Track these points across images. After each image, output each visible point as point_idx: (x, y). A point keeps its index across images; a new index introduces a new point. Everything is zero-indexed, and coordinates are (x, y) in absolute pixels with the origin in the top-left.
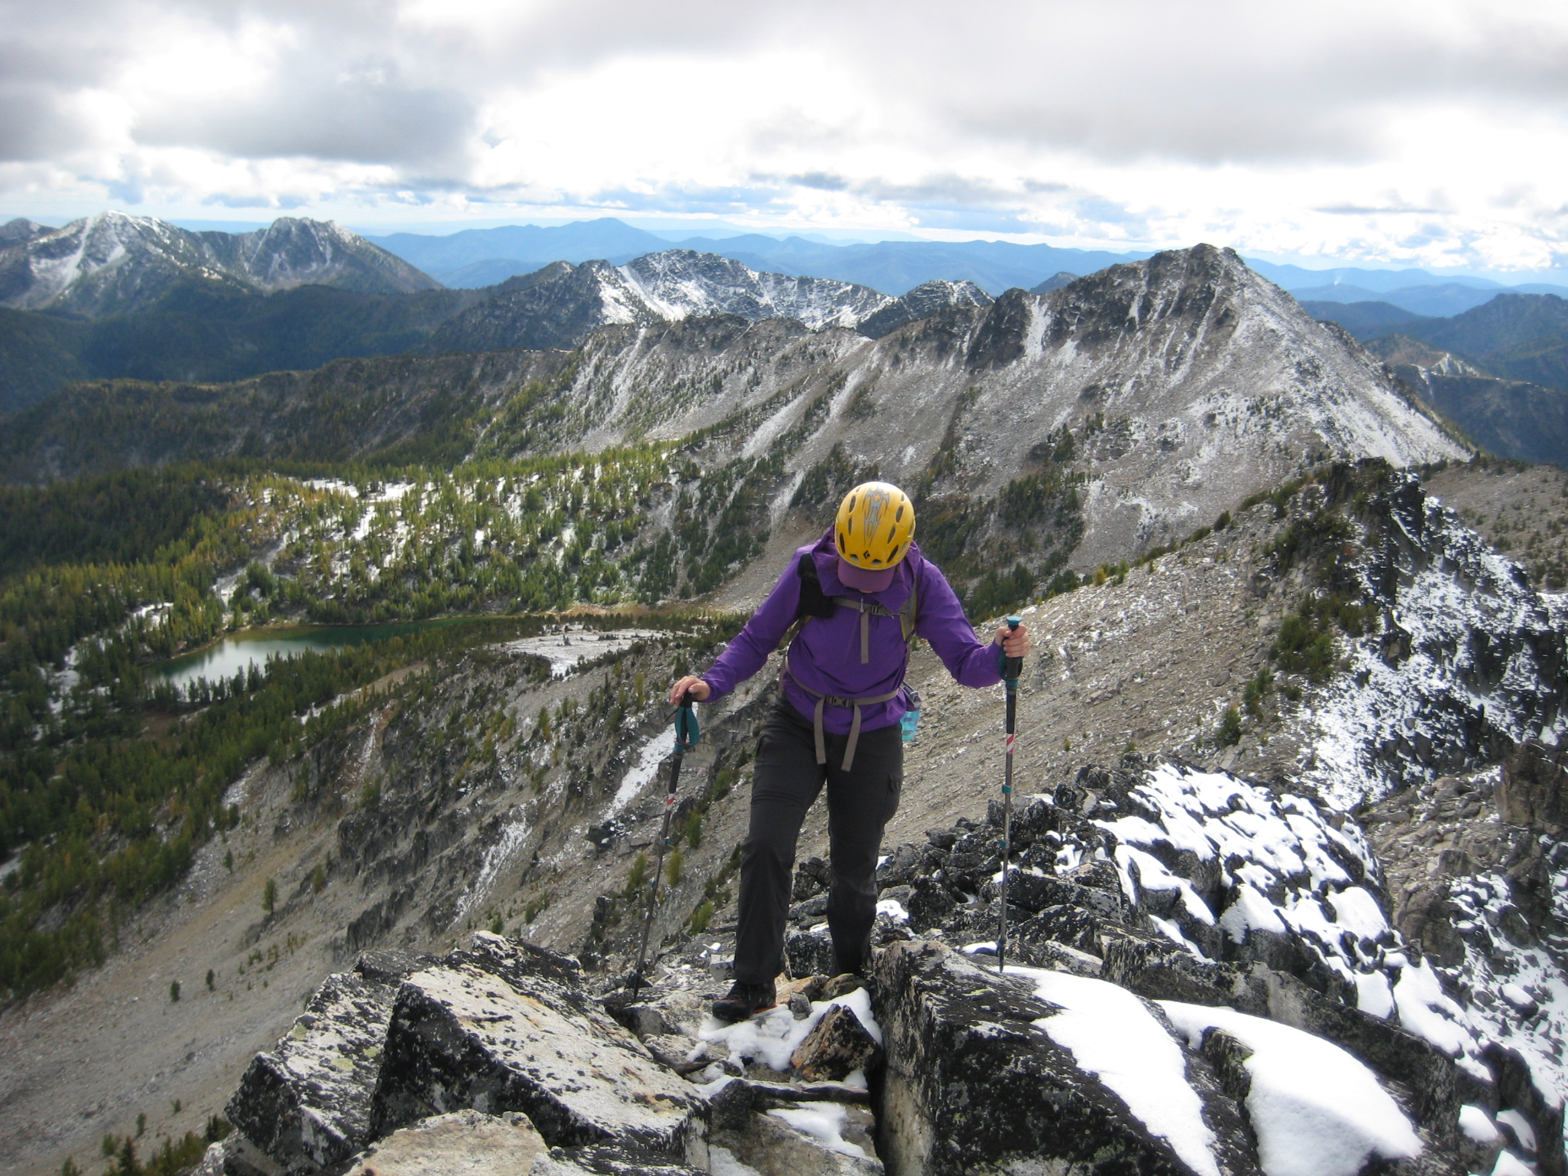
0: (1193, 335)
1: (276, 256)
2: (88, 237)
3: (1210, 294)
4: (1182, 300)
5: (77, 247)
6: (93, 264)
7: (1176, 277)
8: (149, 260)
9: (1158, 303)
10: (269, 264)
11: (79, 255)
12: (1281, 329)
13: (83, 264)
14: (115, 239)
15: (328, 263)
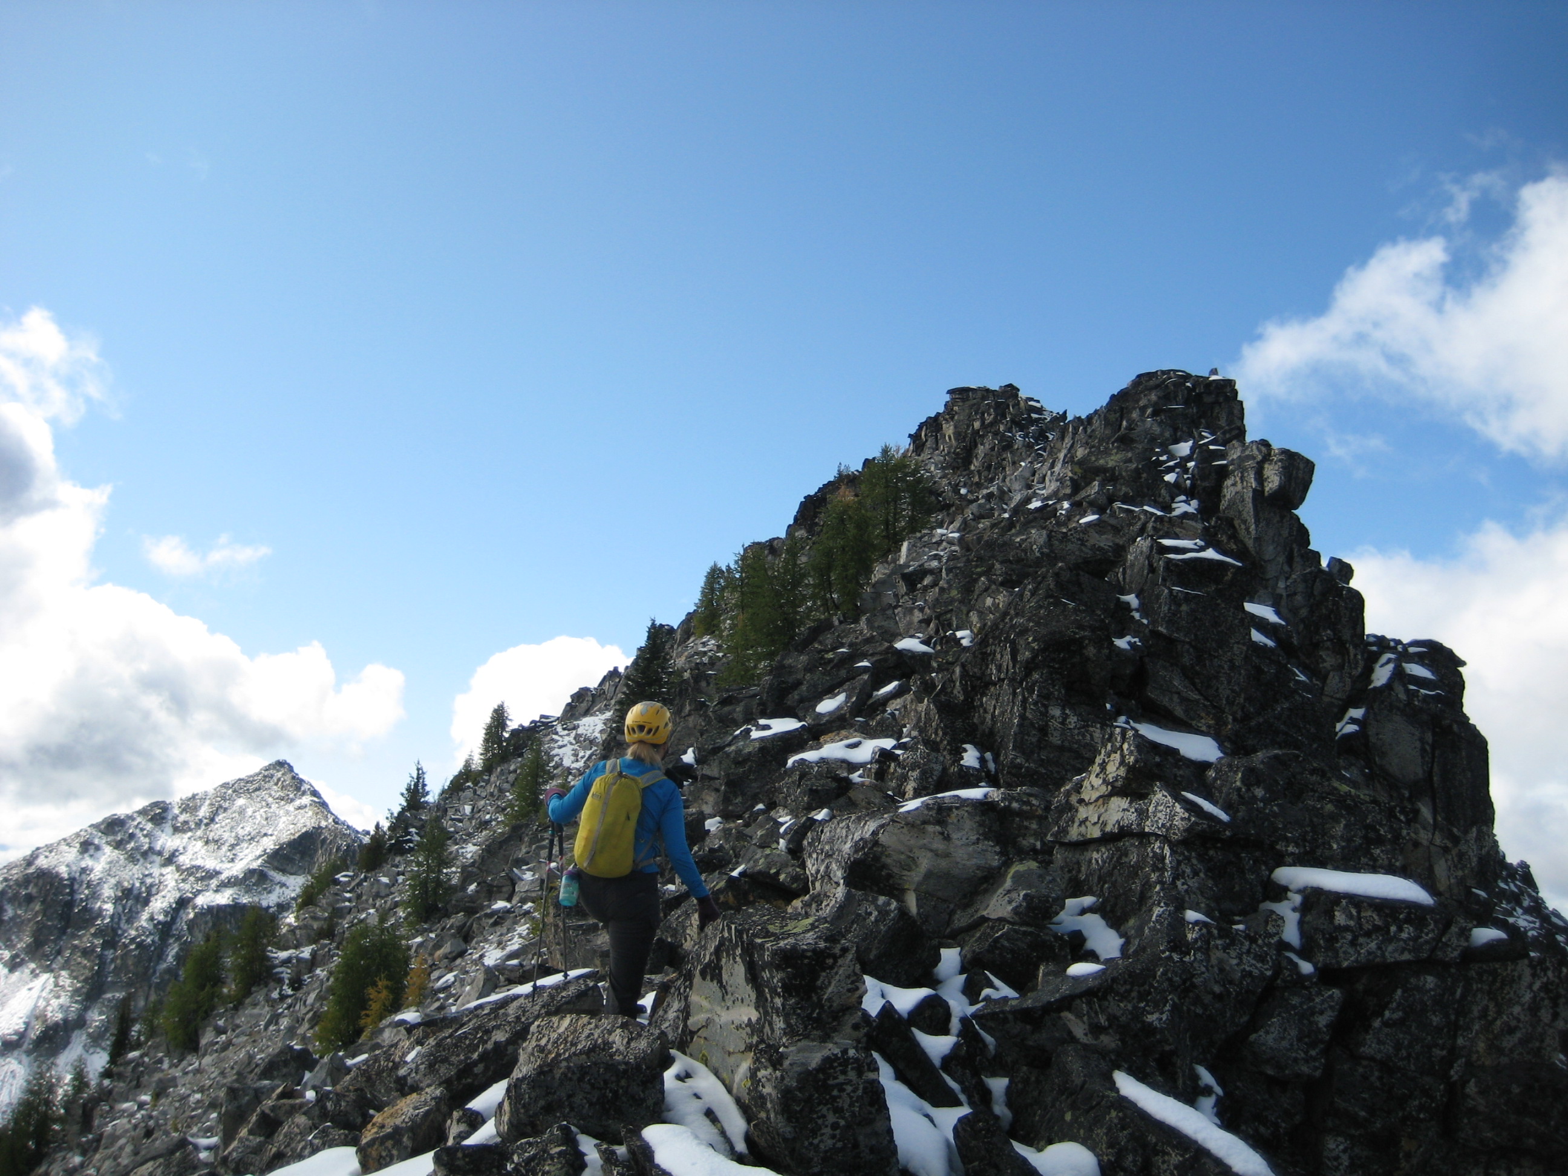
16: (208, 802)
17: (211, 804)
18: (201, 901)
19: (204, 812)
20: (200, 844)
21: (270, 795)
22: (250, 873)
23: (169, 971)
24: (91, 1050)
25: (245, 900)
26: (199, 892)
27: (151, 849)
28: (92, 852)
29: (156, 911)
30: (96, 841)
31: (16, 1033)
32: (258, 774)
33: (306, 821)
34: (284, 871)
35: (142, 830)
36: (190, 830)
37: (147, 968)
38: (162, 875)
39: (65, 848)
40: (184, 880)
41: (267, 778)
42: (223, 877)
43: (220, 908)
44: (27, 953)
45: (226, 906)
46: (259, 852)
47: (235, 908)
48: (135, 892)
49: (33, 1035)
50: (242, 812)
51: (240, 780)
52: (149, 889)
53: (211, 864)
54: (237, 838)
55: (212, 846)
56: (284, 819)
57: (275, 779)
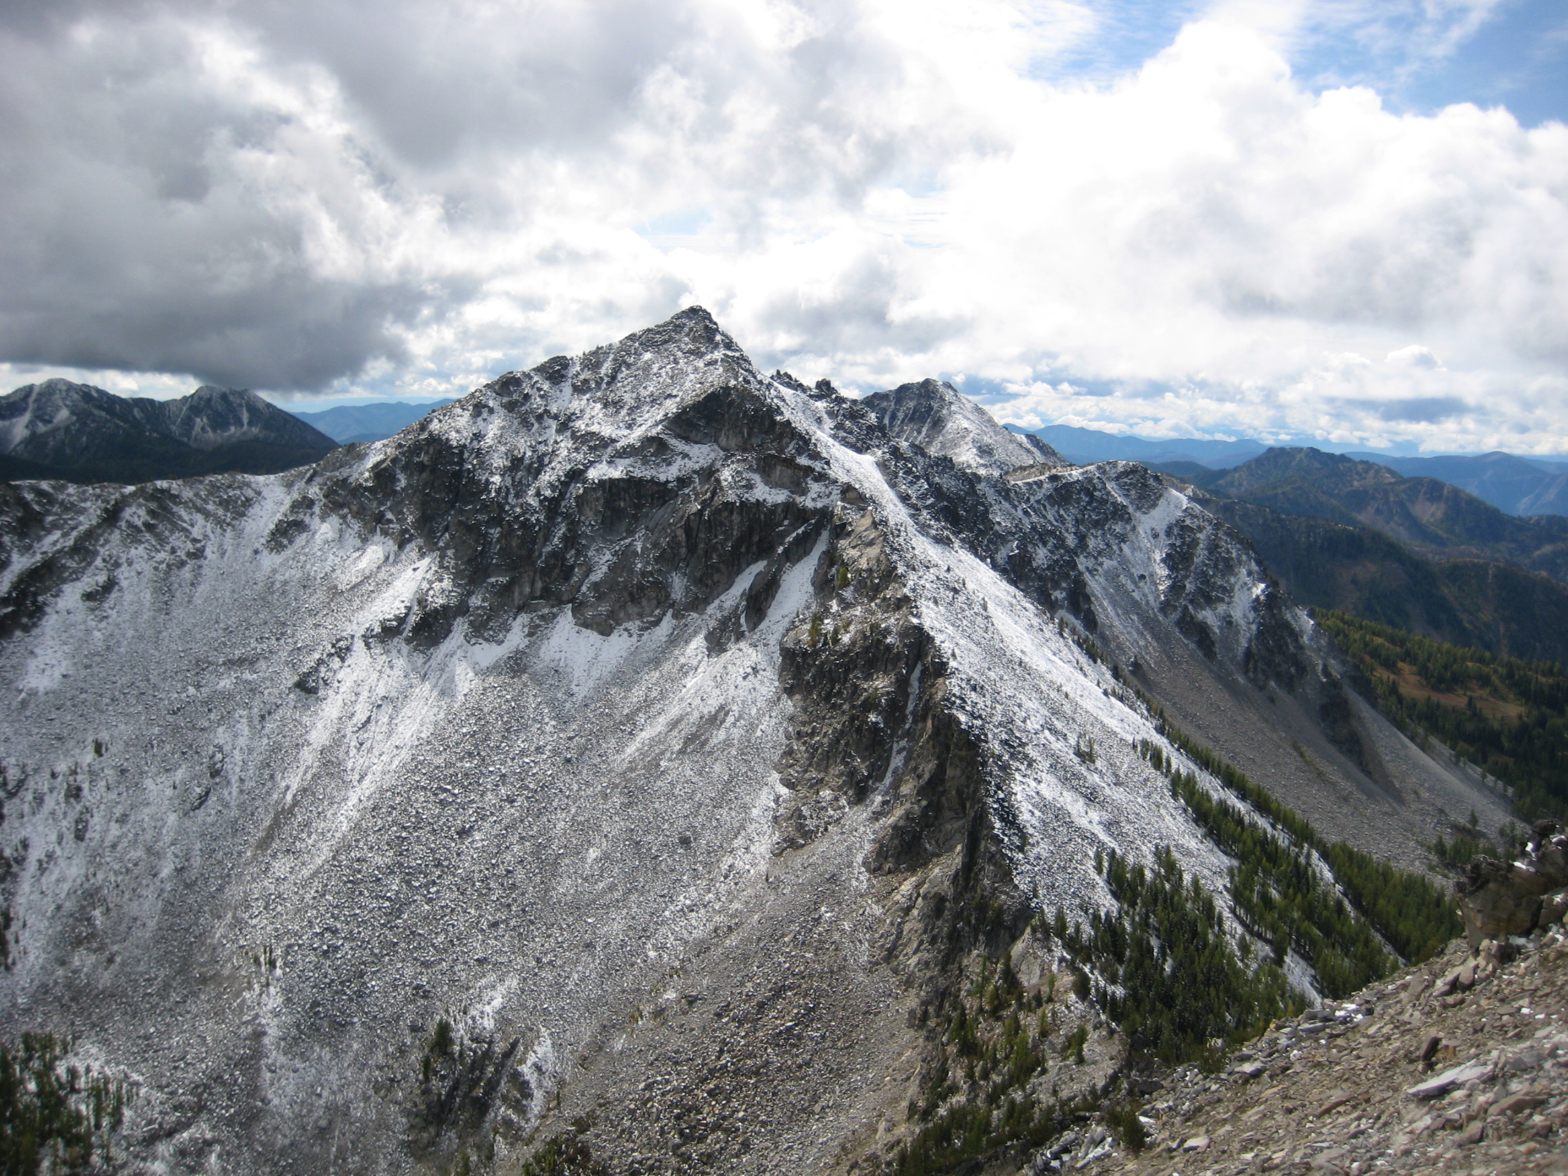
0: (919, 432)
1: (198, 420)
2: (35, 401)
3: (931, 408)
4: (915, 411)
5: (25, 409)
6: (40, 424)
7: (911, 399)
8: (93, 421)
9: (901, 415)
10: (192, 427)
11: (27, 417)
12: (970, 427)
13: (31, 425)
14: (60, 403)
15: (245, 427)
16: (612, 356)
17: (615, 360)
18: (593, 474)
19: (606, 368)
20: (599, 406)
21: (680, 349)
22: (648, 441)
23: (553, 554)
24: (473, 641)
25: (637, 473)
26: (592, 463)
27: (546, 411)
28: (485, 415)
29: (543, 485)
30: (491, 404)
31: (398, 618)
32: (667, 324)
33: (717, 377)
34: (687, 439)
35: (539, 389)
36: (589, 389)
37: (532, 551)
38: (556, 442)
39: (459, 411)
40: (577, 450)
41: (678, 328)
42: (619, 445)
43: (612, 481)
44: (416, 529)
45: (618, 480)
46: (659, 417)
47: (631, 484)
48: (527, 462)
49: (413, 619)
50: (647, 366)
51: (649, 330)
52: (540, 459)
53: (607, 431)
54: (638, 399)
55: (611, 410)
56: (692, 376)
57: (686, 330)
